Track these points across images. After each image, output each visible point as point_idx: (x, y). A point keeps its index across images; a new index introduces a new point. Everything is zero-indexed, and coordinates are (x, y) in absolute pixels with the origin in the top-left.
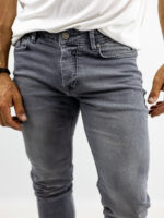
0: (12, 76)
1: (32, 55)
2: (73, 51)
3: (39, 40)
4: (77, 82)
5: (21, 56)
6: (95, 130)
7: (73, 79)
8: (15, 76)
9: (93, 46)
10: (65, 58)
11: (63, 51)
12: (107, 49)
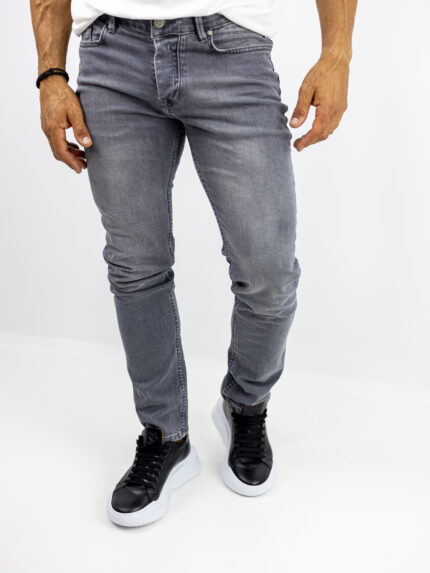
0: (73, 84)
1: (110, 52)
2: (172, 45)
3: (120, 29)
4: (180, 92)
5: (91, 53)
6: (215, 169)
7: (174, 88)
8: (81, 83)
9: (202, 35)
10: (160, 56)
11: (157, 45)
12: (225, 37)
